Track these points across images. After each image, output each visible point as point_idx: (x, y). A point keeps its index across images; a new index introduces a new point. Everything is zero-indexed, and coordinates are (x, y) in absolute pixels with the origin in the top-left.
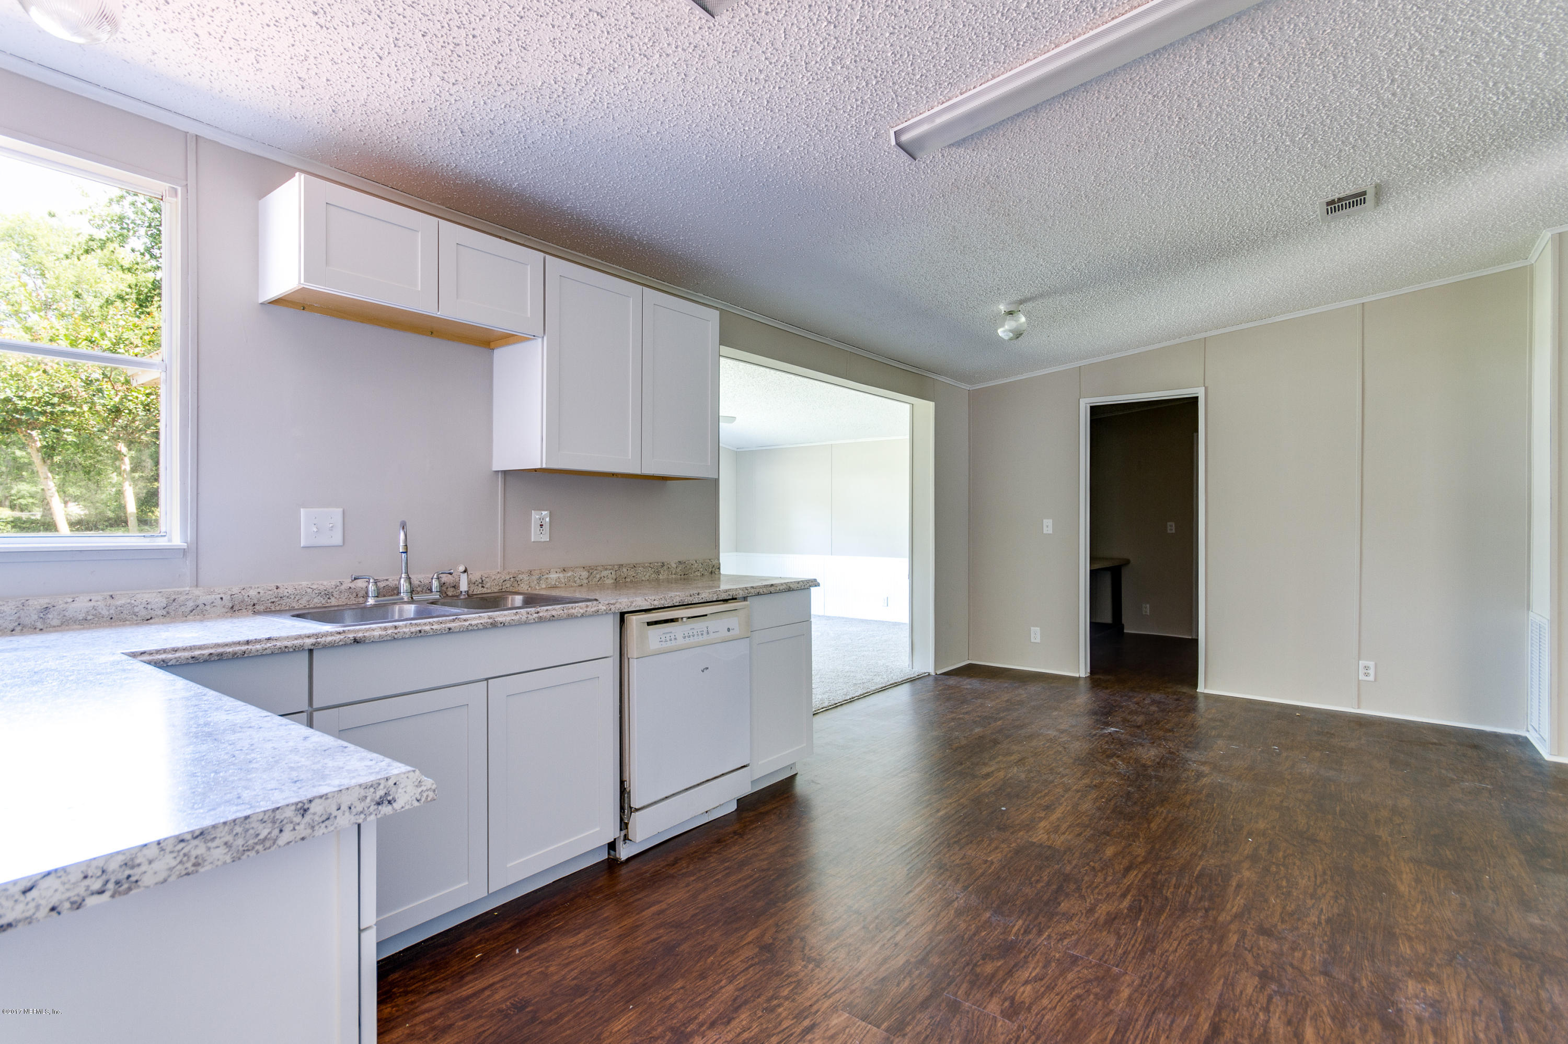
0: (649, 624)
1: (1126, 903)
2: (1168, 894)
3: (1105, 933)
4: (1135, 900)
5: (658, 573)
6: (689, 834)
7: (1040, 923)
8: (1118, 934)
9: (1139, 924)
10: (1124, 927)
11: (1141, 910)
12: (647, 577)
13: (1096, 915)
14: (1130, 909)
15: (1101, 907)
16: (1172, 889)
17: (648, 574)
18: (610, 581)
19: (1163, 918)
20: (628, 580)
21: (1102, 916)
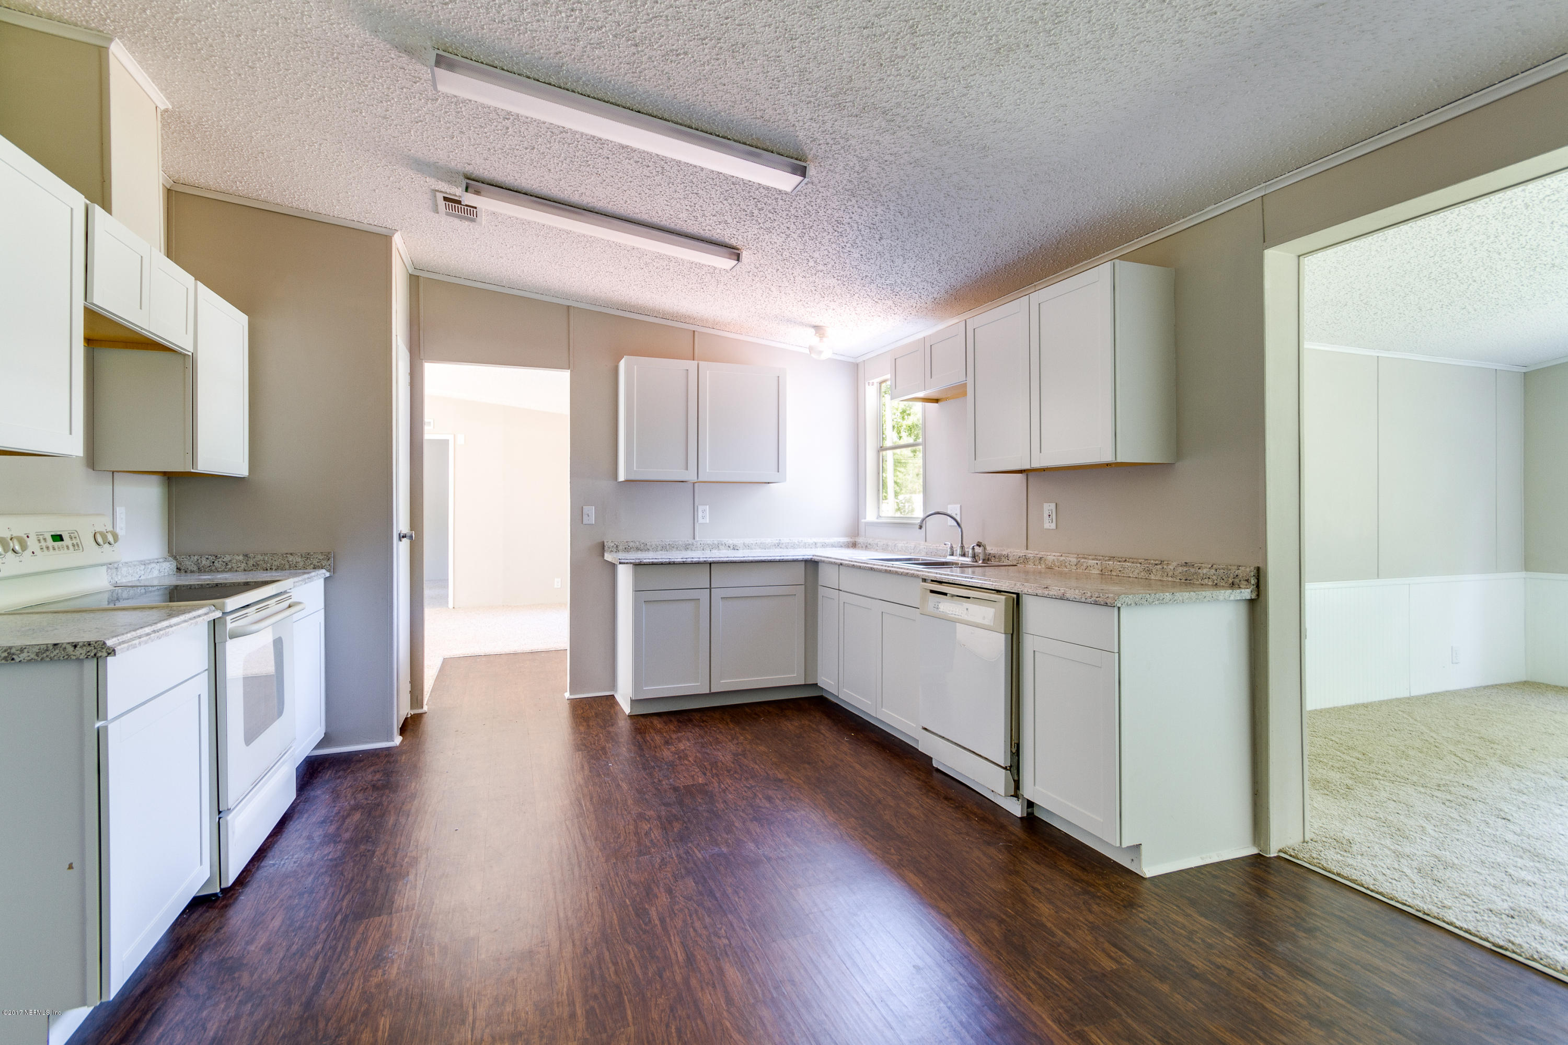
0: (932, 591)
1: (653, 913)
2: (630, 949)
3: (643, 880)
4: (650, 921)
5: (1149, 571)
6: (968, 790)
7: (688, 862)
8: (635, 884)
9: (627, 901)
10: (635, 892)
11: (637, 915)
12: (1135, 573)
13: (662, 890)
14: (646, 912)
15: (667, 898)
16: (632, 956)
17: (1137, 571)
18: (1096, 572)
19: (615, 917)
20: (1114, 573)
21: (657, 891)
